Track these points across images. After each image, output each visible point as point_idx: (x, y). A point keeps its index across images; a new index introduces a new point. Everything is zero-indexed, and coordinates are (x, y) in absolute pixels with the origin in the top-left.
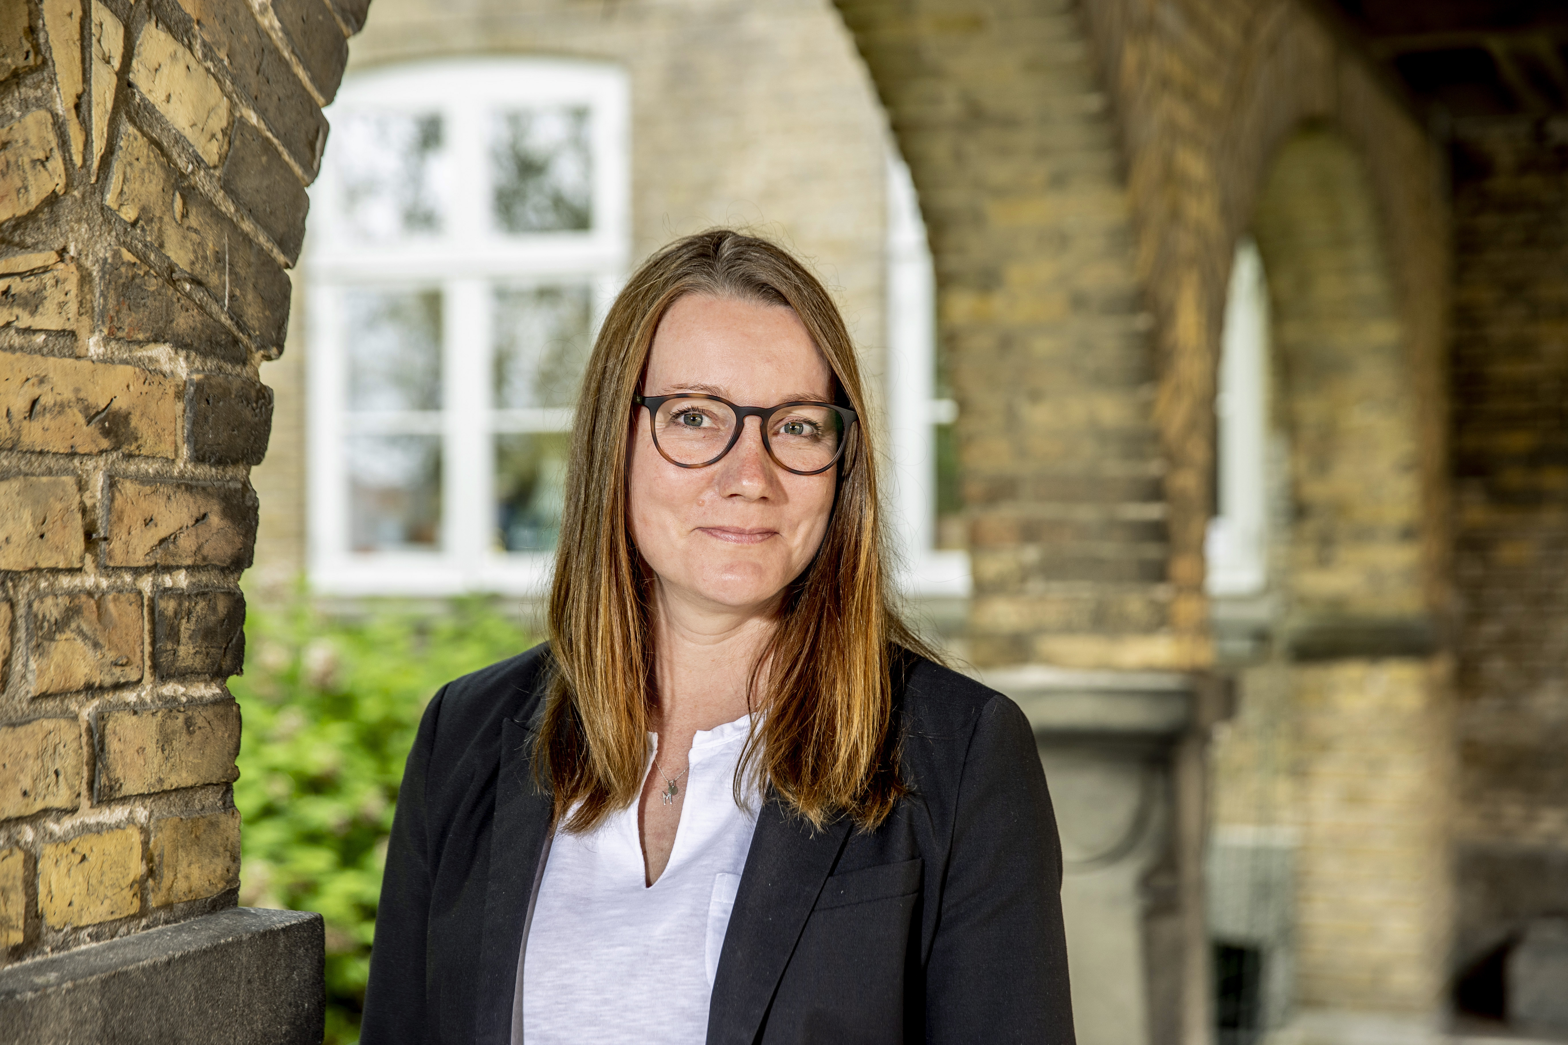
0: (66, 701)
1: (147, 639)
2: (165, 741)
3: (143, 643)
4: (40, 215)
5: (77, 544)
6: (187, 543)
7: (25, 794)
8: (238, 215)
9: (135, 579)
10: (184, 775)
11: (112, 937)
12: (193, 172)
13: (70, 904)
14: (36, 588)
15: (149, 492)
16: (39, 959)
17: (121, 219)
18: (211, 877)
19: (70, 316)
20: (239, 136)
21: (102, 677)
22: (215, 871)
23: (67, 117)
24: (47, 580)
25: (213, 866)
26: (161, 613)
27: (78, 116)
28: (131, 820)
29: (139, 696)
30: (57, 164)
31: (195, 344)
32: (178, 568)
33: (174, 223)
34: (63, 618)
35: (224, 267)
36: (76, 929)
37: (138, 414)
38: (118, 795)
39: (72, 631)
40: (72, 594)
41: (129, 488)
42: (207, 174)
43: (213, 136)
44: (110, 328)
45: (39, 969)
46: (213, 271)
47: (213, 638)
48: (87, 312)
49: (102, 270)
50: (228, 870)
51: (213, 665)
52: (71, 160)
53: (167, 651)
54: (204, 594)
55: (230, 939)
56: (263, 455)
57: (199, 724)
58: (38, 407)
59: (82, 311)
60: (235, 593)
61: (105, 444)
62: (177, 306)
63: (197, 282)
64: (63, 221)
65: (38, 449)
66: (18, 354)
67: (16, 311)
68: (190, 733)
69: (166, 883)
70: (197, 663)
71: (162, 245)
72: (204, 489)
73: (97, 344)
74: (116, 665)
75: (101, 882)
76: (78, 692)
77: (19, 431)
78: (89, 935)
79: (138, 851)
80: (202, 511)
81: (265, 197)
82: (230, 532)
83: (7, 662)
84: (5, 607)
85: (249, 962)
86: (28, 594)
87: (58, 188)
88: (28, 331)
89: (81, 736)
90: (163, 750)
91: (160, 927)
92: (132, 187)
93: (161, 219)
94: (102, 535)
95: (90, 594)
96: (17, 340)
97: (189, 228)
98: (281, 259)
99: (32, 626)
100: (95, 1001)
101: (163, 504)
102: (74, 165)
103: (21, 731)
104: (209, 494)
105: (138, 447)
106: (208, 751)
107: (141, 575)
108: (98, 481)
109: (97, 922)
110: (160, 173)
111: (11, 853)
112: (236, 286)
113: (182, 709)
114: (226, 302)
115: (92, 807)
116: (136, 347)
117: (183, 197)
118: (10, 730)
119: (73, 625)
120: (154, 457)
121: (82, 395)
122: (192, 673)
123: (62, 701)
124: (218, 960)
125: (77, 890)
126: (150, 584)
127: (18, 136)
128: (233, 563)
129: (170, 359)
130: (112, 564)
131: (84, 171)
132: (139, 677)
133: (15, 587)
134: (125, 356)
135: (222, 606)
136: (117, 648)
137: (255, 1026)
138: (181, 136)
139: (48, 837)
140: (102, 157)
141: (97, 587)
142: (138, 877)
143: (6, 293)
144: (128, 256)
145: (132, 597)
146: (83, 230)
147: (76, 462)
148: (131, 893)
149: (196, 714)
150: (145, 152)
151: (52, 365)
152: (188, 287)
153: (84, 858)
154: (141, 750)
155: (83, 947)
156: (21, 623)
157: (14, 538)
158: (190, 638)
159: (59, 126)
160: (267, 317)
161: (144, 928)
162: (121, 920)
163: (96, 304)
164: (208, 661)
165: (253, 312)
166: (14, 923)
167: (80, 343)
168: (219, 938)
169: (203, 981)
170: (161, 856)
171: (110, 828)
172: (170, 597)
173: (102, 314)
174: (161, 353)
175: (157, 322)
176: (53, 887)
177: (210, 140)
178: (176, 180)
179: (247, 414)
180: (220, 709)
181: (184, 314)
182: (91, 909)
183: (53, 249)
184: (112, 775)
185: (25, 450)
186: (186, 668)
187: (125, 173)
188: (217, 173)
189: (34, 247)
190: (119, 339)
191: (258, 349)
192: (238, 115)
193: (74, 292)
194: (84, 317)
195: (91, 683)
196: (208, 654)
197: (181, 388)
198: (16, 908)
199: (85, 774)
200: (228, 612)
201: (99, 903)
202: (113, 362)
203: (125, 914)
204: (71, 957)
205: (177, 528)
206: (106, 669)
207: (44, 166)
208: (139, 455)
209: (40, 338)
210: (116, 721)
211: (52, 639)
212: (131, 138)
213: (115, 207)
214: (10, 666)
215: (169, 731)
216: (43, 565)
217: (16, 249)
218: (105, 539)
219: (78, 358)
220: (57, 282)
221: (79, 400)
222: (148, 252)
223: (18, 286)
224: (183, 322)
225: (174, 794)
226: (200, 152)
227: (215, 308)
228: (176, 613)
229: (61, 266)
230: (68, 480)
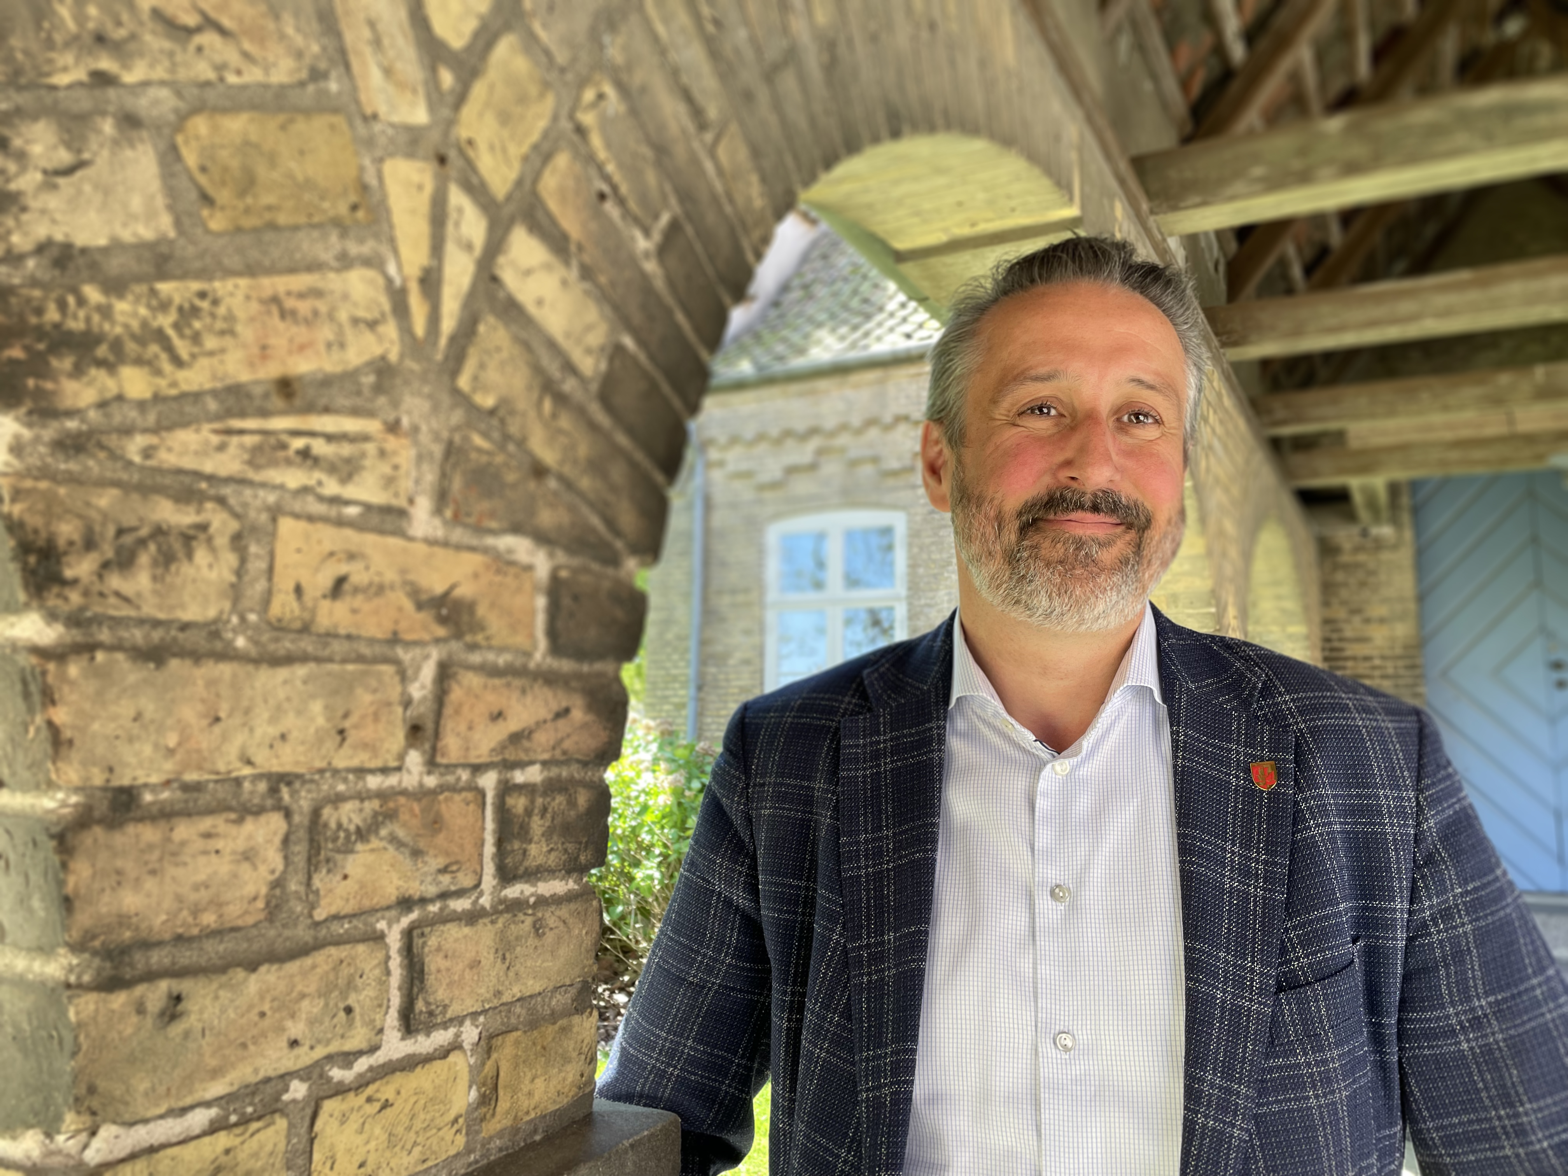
0: (368, 921)
1: (490, 840)
2: (506, 949)
3: (484, 844)
4: (362, 379)
5: (397, 739)
6: (543, 738)
7: (294, 1043)
8: (614, 429)
9: (474, 776)
10: (531, 982)
12: (563, 379)
13: (361, 1165)
14: (328, 790)
15: (498, 684)
17: (476, 405)
18: (560, 1087)
19: (400, 492)
20: (619, 360)
21: (423, 888)
22: (565, 1079)
23: (408, 288)
24: (347, 782)
25: (563, 1074)
26: (509, 811)
27: (424, 291)
28: (455, 1044)
29: (475, 902)
30: (390, 330)
31: (562, 542)
32: (531, 763)
33: (541, 423)
34: (369, 825)
37: (486, 603)
38: (440, 1019)
39: (382, 839)
40: (384, 796)
41: (470, 679)
42: (580, 384)
43: (590, 350)
44: (455, 513)
47: (571, 833)
49: (446, 451)
50: (584, 1072)
51: (570, 860)
52: (410, 330)
53: (513, 851)
54: (562, 789)
56: (637, 651)
57: (552, 926)
58: (347, 586)
59: (418, 490)
60: (599, 786)
61: (441, 631)
62: (541, 501)
63: (565, 482)
64: (397, 391)
65: (344, 632)
66: (320, 526)
67: (320, 475)
68: (540, 935)
69: (503, 1105)
70: (552, 860)
71: (524, 440)
72: (566, 682)
73: (436, 527)
74: (442, 872)
75: (409, 1128)
76: (387, 908)
77: (313, 612)
79: (466, 1077)
80: (564, 704)
82: (595, 726)
83: (277, 883)
84: (275, 818)
86: (314, 798)
87: (390, 355)
88: (336, 501)
89: (390, 958)
90: (504, 958)
91: (494, 1157)
94: (432, 729)
95: (411, 794)
96: (319, 509)
97: (558, 430)
98: (659, 477)
99: (317, 837)
101: (515, 698)
102: (414, 336)
103: (293, 967)
104: (571, 688)
105: (486, 638)
106: (561, 952)
107: (483, 771)
108: (427, 671)
110: (525, 371)
111: (268, 1122)
112: (611, 492)
113: (530, 910)
115: (403, 1037)
116: (488, 535)
117: (553, 400)
118: (276, 966)
119: (383, 832)
120: (505, 648)
121: (411, 577)
122: (545, 870)
123: (363, 921)
125: (373, 1144)
126: (495, 781)
127: (334, 287)
128: (596, 756)
129: (530, 552)
130: (445, 761)
131: (428, 344)
132: (475, 882)
133: (293, 792)
134: (474, 542)
135: (583, 799)
136: (447, 853)
138: (554, 342)
139: (330, 1090)
141: (421, 786)
142: (464, 1109)
143: (305, 454)
144: (480, 442)
145: (470, 795)
146: (422, 405)
147: (399, 650)
148: (455, 1129)
149: (548, 915)
150: (508, 344)
151: (369, 541)
153: (386, 1104)
154: (475, 964)
156: (301, 835)
157: (295, 735)
158: (543, 835)
159: (396, 293)
160: (642, 525)
161: (471, 1165)
162: (436, 1166)
164: (564, 857)
165: (627, 518)
167: (411, 523)
170: (497, 1077)
171: (427, 1059)
172: (520, 794)
173: (445, 496)
174: (519, 545)
175: (516, 514)
176: (337, 1148)
177: (586, 353)
178: (546, 382)
180: (577, 904)
181: (548, 510)
182: (392, 1164)
183: (379, 419)
184: (431, 1000)
185: (323, 631)
186: (538, 866)
187: (483, 362)
188: (594, 387)
189: (350, 411)
190: (467, 525)
191: (631, 555)
192: (617, 339)
193: (408, 467)
194: (422, 497)
195: (407, 895)
196: (566, 850)
197: (543, 582)
199: (395, 1002)
200: (589, 807)
201: (405, 1153)
202: (456, 547)
203: (442, 1158)
205: (533, 722)
206: (429, 879)
207: (371, 329)
208: (486, 646)
209: (353, 511)
210: (440, 936)
211: (352, 851)
212: (493, 329)
213: (468, 390)
214: (281, 888)
215: (512, 937)
216: (341, 764)
218: (437, 733)
219: (404, 537)
220: (382, 453)
221: (405, 583)
222: (507, 443)
223: (323, 448)
225: (518, 1004)
226: (575, 362)
227: (586, 509)
228: (528, 811)
229: (389, 437)
230: (388, 669)
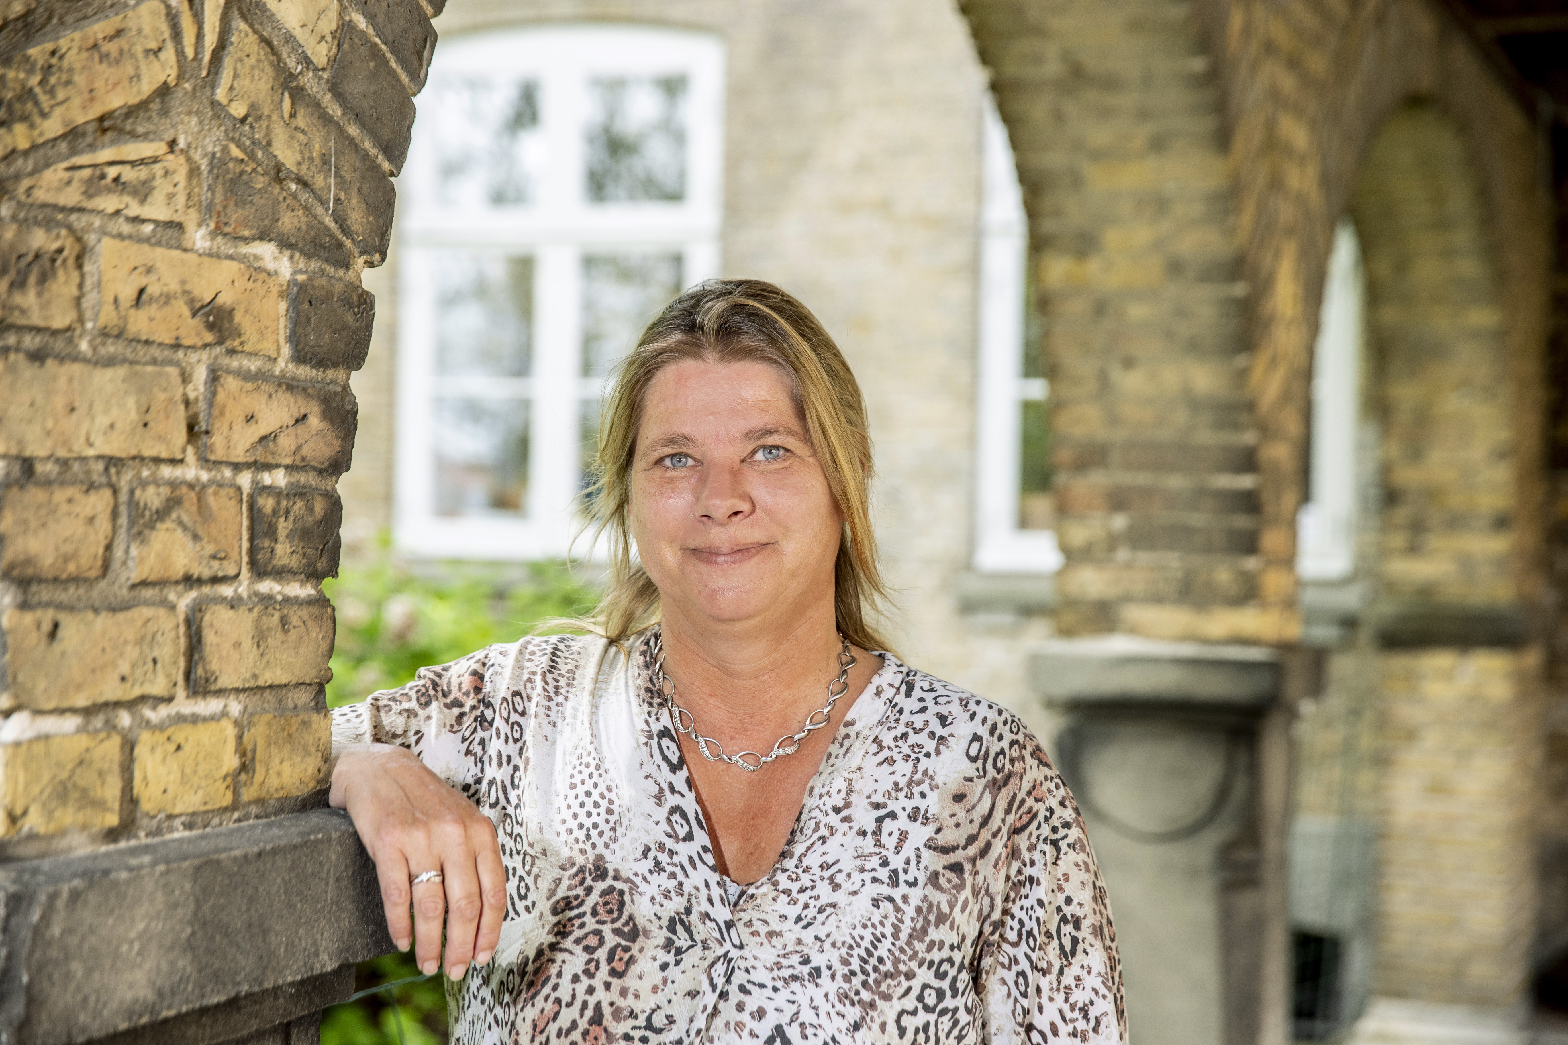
0: (165, 591)
1: (245, 536)
2: (260, 637)
3: (241, 539)
4: (151, 105)
5: (180, 435)
6: (286, 442)
7: (123, 679)
8: (346, 119)
9: (235, 475)
10: (278, 672)
11: (205, 827)
12: (301, 73)
13: (165, 791)
14: (138, 475)
15: (251, 389)
16: (133, 843)
17: (231, 115)
18: (302, 776)
19: (178, 207)
20: (347, 40)
21: (200, 569)
22: (306, 770)
23: (181, 9)
24: (149, 469)
25: (304, 766)
26: (260, 510)
27: (191, 8)
28: (224, 714)
29: (236, 591)
30: (169, 54)
31: (300, 245)
32: (277, 466)
33: (282, 123)
34: (164, 509)
35: (330, 169)
36: (170, 817)
37: (242, 310)
38: (213, 687)
39: (173, 521)
40: (173, 484)
41: (231, 383)
42: (315, 76)
43: (323, 38)
44: (217, 223)
45: (134, 852)
46: (319, 173)
47: (309, 539)
48: (194, 205)
49: (211, 164)
50: (319, 770)
51: (309, 565)
52: (183, 52)
53: (263, 548)
54: (302, 495)
55: (320, 836)
56: (364, 360)
57: (294, 623)
58: (145, 297)
59: (190, 204)
60: (332, 496)
61: (209, 337)
62: (283, 205)
63: (303, 183)
64: (173, 112)
65: (144, 338)
66: (127, 242)
67: (127, 199)
68: (286, 631)
69: (259, 777)
70: (294, 562)
71: (269, 144)
72: (305, 389)
73: (203, 238)
74: (214, 557)
75: (195, 772)
76: (177, 582)
77: (125, 319)
78: (183, 824)
79: (231, 744)
80: (303, 412)
81: (372, 103)
82: (330, 436)
83: (108, 548)
84: (107, 493)
85: (337, 860)
86: (130, 481)
87: (169, 79)
88: (137, 220)
89: (178, 626)
90: (258, 646)
91: (251, 821)
92: (242, 83)
93: (269, 116)
94: (204, 428)
95: (191, 486)
96: (126, 228)
97: (296, 128)
98: (386, 166)
99: (133, 513)
100: (188, 886)
101: (264, 402)
102: (186, 58)
103: (121, 616)
104: (309, 395)
105: (242, 343)
106: (302, 650)
107: (241, 471)
108: (201, 374)
109: (191, 810)
110: (270, 71)
111: (108, 737)
112: (341, 189)
113: (278, 607)
114: (331, 205)
115: (188, 697)
116: (242, 243)
117: (291, 96)
118: (110, 614)
119: (174, 515)
120: (256, 355)
121: (188, 287)
122: (289, 571)
123: (161, 590)
124: (307, 856)
125: (172, 777)
126: (249, 481)
127: (132, 24)
128: (330, 465)
129: (275, 258)
130: (212, 458)
131: (195, 64)
132: (237, 572)
133: (118, 473)
134: (231, 252)
135: (319, 507)
136: (217, 542)
137: (342, 924)
138: (291, 36)
139: (144, 724)
140: (213, 51)
141: (198, 479)
142: (231, 771)
143: (116, 180)
144: (236, 152)
145: (232, 492)
146: (193, 123)
147: (180, 354)
148: (225, 785)
149: (291, 613)
150: (256, 48)
151: (160, 256)
152: (293, 187)
153: (179, 747)
155: (176, 835)
156: (123, 509)
157: (118, 425)
158: (287, 536)
159: (173, 18)
160: (371, 223)
161: (235, 821)
162: (213, 811)
163: (203, 198)
164: (304, 561)
165: (357, 217)
166: (109, 804)
167: (187, 236)
168: (309, 834)
169: (293, 875)
170: (254, 751)
171: (206, 719)
172: (269, 495)
173: (210, 208)
174: (266, 251)
175: (263, 220)
176: (149, 773)
177: (319, 42)
178: (285, 79)
179: (349, 318)
180: (314, 610)
181: (289, 214)
182: (185, 797)
183: (162, 140)
184: (208, 667)
185: (131, 337)
186: (283, 566)
187: (235, 69)
188: (325, 75)
189: (145, 137)
190: (225, 235)
191: (361, 254)
192: (347, 18)
193: (182, 184)
194: (192, 210)
195: (189, 574)
196: (304, 554)
197: (285, 288)
198: (112, 791)
199: (182, 663)
200: (325, 515)
201: (192, 792)
202: (218, 257)
203: (217, 806)
204: (165, 843)
205: (278, 426)
206: (205, 562)
207: (157, 56)
208: (242, 352)
209: (148, 228)
210: (213, 613)
211: (153, 528)
212: (242, 34)
213: (224, 101)
214: (111, 552)
215: (265, 628)
216: (147, 453)
217: (127, 137)
218: (207, 432)
219: (185, 250)
220: (167, 173)
221: (185, 292)
222: (256, 150)
223: (128, 174)
224: (289, 221)
225: (268, 691)
226: (309, 53)
227: (320, 210)
228: (275, 512)
229: (171, 157)
230: (172, 371)
